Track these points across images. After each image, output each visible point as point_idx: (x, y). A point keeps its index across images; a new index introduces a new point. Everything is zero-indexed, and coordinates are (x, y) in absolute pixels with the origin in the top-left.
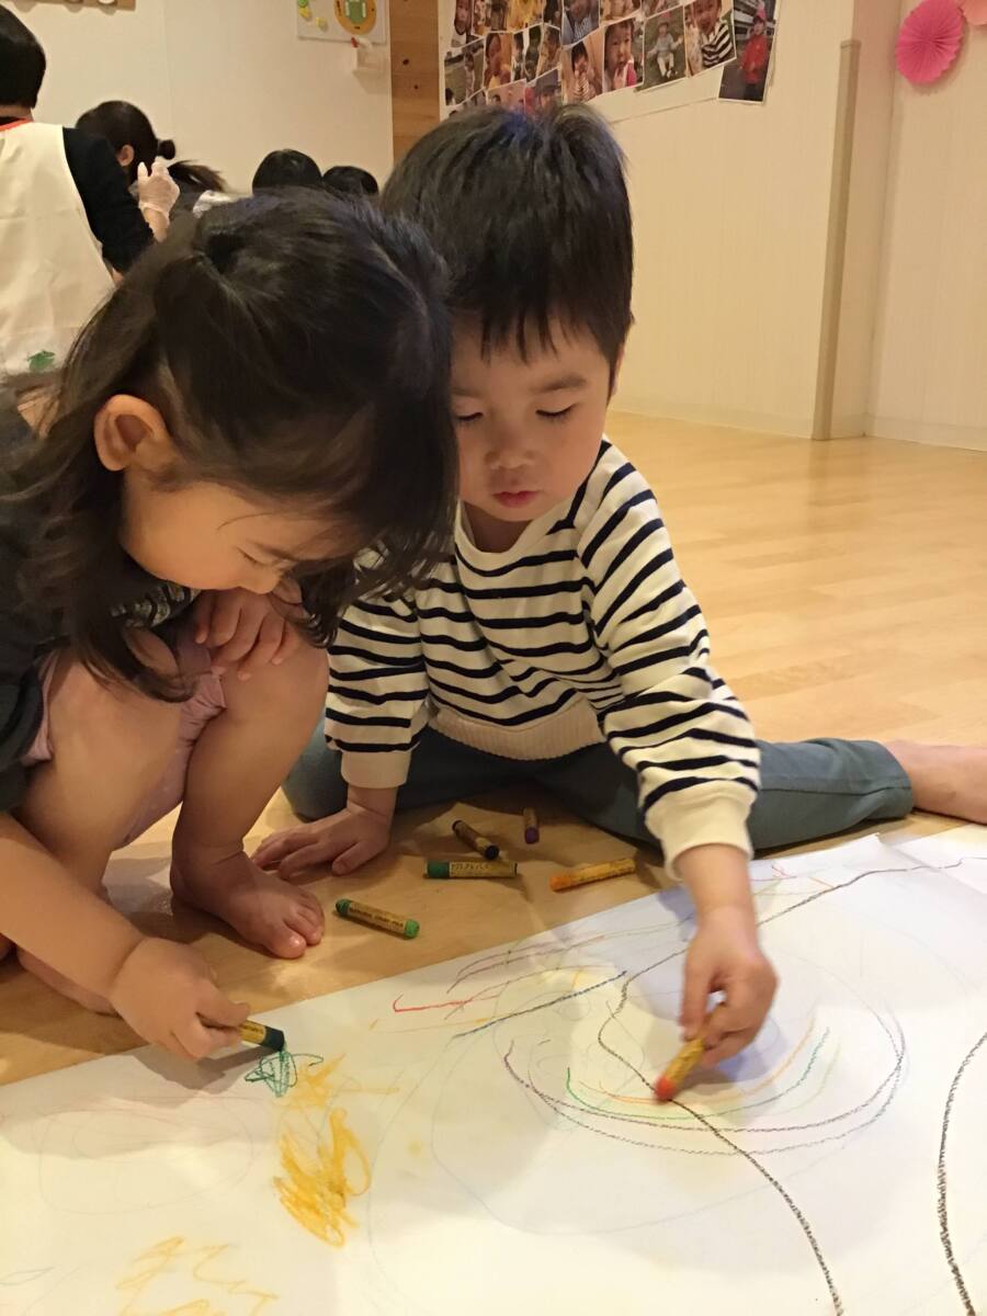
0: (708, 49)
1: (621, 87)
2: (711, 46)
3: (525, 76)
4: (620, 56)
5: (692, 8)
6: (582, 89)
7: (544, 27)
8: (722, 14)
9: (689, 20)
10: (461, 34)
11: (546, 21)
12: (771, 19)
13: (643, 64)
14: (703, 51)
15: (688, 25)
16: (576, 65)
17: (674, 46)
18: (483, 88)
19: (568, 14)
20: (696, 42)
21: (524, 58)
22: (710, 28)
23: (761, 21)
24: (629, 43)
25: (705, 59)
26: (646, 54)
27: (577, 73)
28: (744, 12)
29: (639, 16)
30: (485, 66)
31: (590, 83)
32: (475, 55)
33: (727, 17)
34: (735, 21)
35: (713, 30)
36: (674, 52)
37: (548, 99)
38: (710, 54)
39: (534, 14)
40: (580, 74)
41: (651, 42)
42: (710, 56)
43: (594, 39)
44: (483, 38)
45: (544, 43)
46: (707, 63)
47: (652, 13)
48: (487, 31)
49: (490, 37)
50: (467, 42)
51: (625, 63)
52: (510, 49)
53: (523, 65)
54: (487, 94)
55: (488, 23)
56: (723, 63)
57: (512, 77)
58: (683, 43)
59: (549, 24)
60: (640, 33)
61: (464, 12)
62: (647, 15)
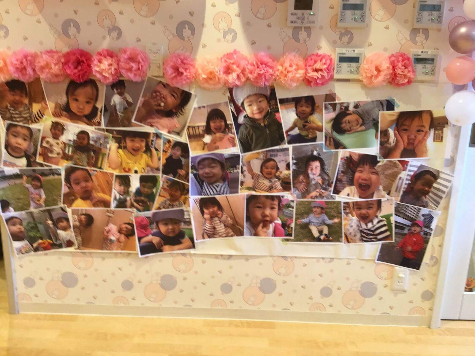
0: (366, 231)
1: (267, 235)
2: (369, 230)
4: (264, 216)
5: (351, 205)
6: (214, 228)
8: (380, 214)
9: (347, 211)
12: (428, 227)
13: (293, 225)
14: (361, 231)
15: (347, 214)
16: (206, 211)
17: (329, 222)
18: (62, 205)
20: (354, 224)
21: (132, 194)
22: (368, 220)
23: (419, 226)
24: (277, 210)
25: (362, 236)
26: (296, 220)
27: (207, 216)
28: (403, 218)
29: (288, 196)
31: (225, 226)
33: (386, 217)
34: (396, 222)
35: (371, 221)
36: (329, 225)
37: (170, 227)
38: (368, 234)
41: (301, 214)
42: (369, 236)
45: (163, 188)
46: (364, 239)
47: (304, 196)
48: (67, 164)
50: (30, 166)
51: (271, 222)
52: (109, 184)
53: (129, 199)
56: (381, 242)
57: (113, 205)
58: (340, 224)
59: (169, 177)
60: (289, 206)
62: (298, 197)
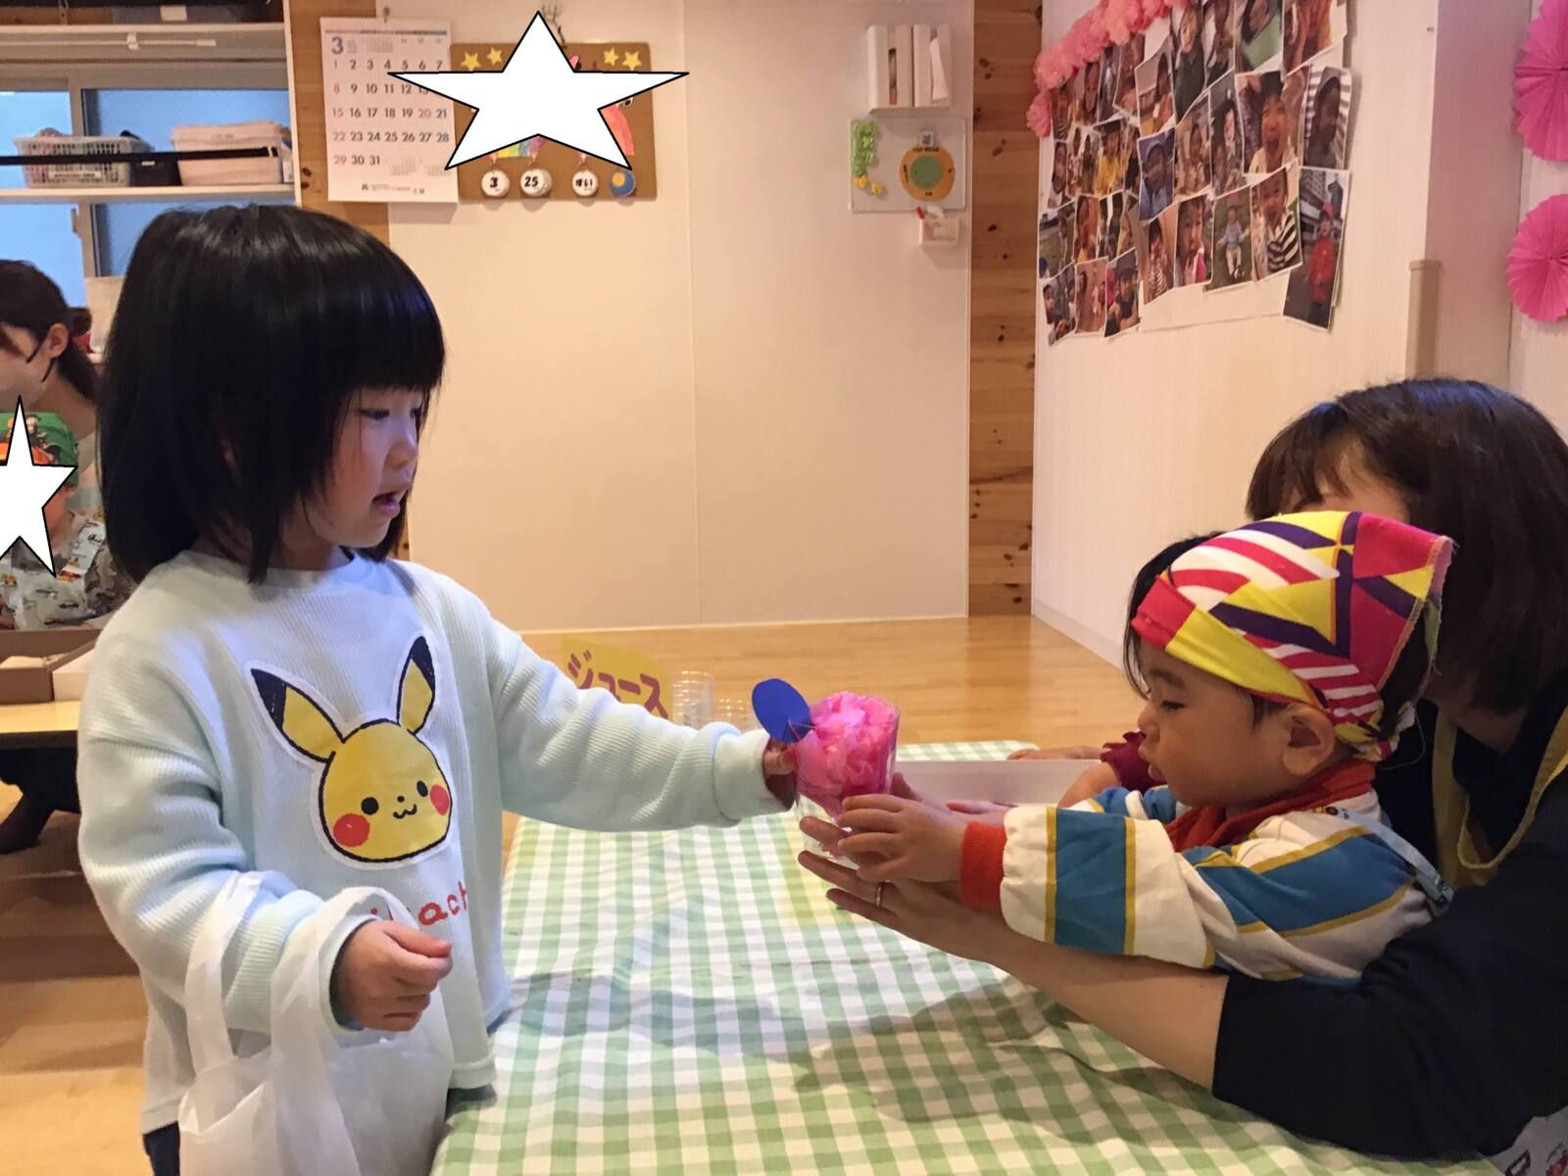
0: (1273, 247)
1: (1190, 283)
2: (1276, 243)
3: (1108, 253)
4: (1191, 242)
5: (1258, 191)
6: (1156, 279)
7: (1127, 194)
8: (1288, 203)
9: (1256, 206)
10: (1058, 193)
11: (1127, 187)
12: (1337, 216)
13: (1212, 257)
14: (1269, 249)
15: (1255, 211)
16: (1153, 247)
17: (1242, 237)
18: (1073, 261)
19: (1146, 180)
20: (1262, 235)
21: (1108, 231)
22: (1275, 221)
23: (1328, 218)
24: (1201, 225)
25: (1270, 260)
26: (1215, 243)
27: (1153, 257)
28: (1310, 203)
29: (1209, 192)
30: (1075, 236)
31: (1163, 272)
32: (1068, 219)
33: (1293, 207)
34: (1302, 214)
35: (1279, 222)
36: (1241, 245)
37: (1127, 285)
38: (1276, 254)
39: (1117, 178)
40: (1156, 258)
41: (1220, 229)
42: (1277, 258)
43: (1169, 215)
44: (1075, 200)
45: (1126, 214)
46: (1273, 266)
47: (1222, 192)
48: (1078, 192)
49: (1082, 199)
50: (1062, 204)
51: (1196, 251)
52: (1096, 218)
53: (1107, 239)
54: (1076, 267)
55: (1079, 183)
56: (1289, 269)
57: (1097, 252)
58: (1250, 236)
59: (1129, 192)
60: (1210, 215)
61: (1060, 167)
62: (1217, 193)
